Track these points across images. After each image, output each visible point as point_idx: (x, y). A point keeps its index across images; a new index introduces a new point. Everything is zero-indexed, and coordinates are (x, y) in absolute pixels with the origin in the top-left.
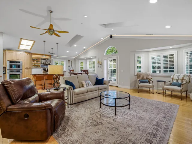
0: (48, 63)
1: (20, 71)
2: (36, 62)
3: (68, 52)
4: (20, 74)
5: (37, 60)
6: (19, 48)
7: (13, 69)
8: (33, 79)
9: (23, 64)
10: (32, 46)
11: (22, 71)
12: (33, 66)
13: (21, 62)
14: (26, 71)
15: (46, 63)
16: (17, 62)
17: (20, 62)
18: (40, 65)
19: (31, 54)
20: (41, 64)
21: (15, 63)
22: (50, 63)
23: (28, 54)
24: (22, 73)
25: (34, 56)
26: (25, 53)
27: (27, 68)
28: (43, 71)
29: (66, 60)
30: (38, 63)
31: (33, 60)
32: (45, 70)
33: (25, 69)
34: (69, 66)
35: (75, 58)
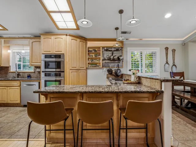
0: (116, 57)
2: (94, 57)
3: (168, 16)
5: (95, 51)
11: (64, 75)
15: (112, 57)
18: (101, 61)
21: (52, 58)
22: (121, 56)
23: (79, 40)
24: (64, 79)
27: (76, 67)
28: (107, 75)
29: (159, 48)
30: (98, 57)
31: (88, 51)
32: (110, 72)
33: (71, 70)
34: (167, 63)
35: (184, 41)
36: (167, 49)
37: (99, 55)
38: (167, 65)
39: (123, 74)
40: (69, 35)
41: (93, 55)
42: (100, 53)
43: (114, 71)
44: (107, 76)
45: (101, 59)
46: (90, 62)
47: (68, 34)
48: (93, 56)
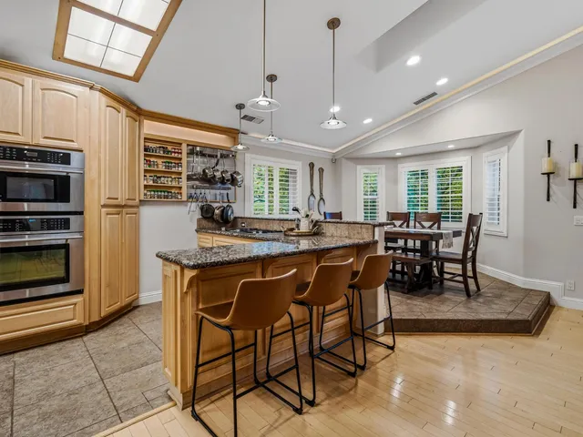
0: (228, 176)
1: (65, 225)
2: (162, 168)
4: (66, 247)
5: (165, 151)
6: (58, 54)
7: (26, 207)
8: (189, 299)
9: (91, 175)
10: (157, 36)
11: (83, 224)
12: (146, 187)
13: (75, 157)
14: (107, 221)
15: (218, 174)
16: (43, 155)
17: (66, 159)
18: (184, 183)
19: (137, 113)
20: (189, 178)
21: (31, 159)
22: (238, 173)
23: (124, 111)
24: (83, 240)
25: (151, 128)
26: (104, 100)
27: (117, 199)
28: (199, 220)
29: (300, 163)
30: (173, 170)
31: (146, 150)
32: (207, 212)
33: (104, 206)
34: (312, 194)
35: (334, 154)
36: (312, 166)
37: (179, 165)
38: (312, 198)
39: (235, 218)
40: (102, 91)
41: (160, 161)
42: (180, 159)
43: (217, 212)
44: (199, 225)
45: (184, 176)
46: (151, 183)
47: (99, 86)
48: (160, 166)
